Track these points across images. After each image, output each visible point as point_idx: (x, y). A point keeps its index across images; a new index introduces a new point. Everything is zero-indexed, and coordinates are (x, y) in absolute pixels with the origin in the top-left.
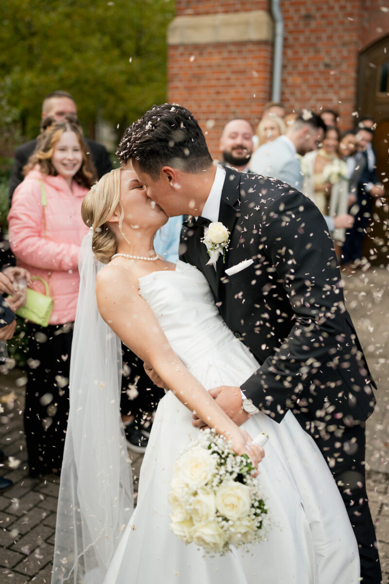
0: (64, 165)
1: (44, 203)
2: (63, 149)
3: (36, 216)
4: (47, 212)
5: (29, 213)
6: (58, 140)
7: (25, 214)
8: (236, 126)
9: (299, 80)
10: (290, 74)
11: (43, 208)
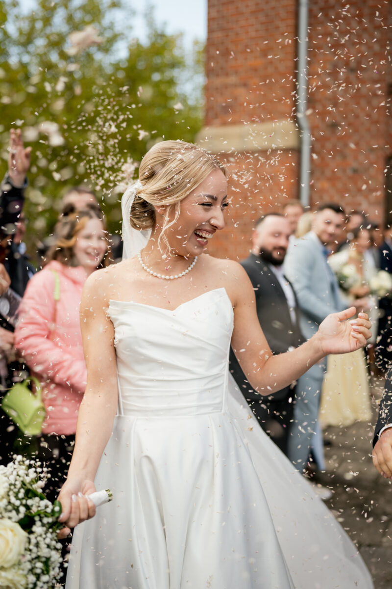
0: (88, 254)
1: (57, 296)
2: (89, 237)
3: (47, 311)
4: (59, 307)
5: (38, 307)
6: (83, 228)
7: (34, 309)
8: (271, 223)
9: (326, 185)
10: (318, 179)
11: (55, 303)
